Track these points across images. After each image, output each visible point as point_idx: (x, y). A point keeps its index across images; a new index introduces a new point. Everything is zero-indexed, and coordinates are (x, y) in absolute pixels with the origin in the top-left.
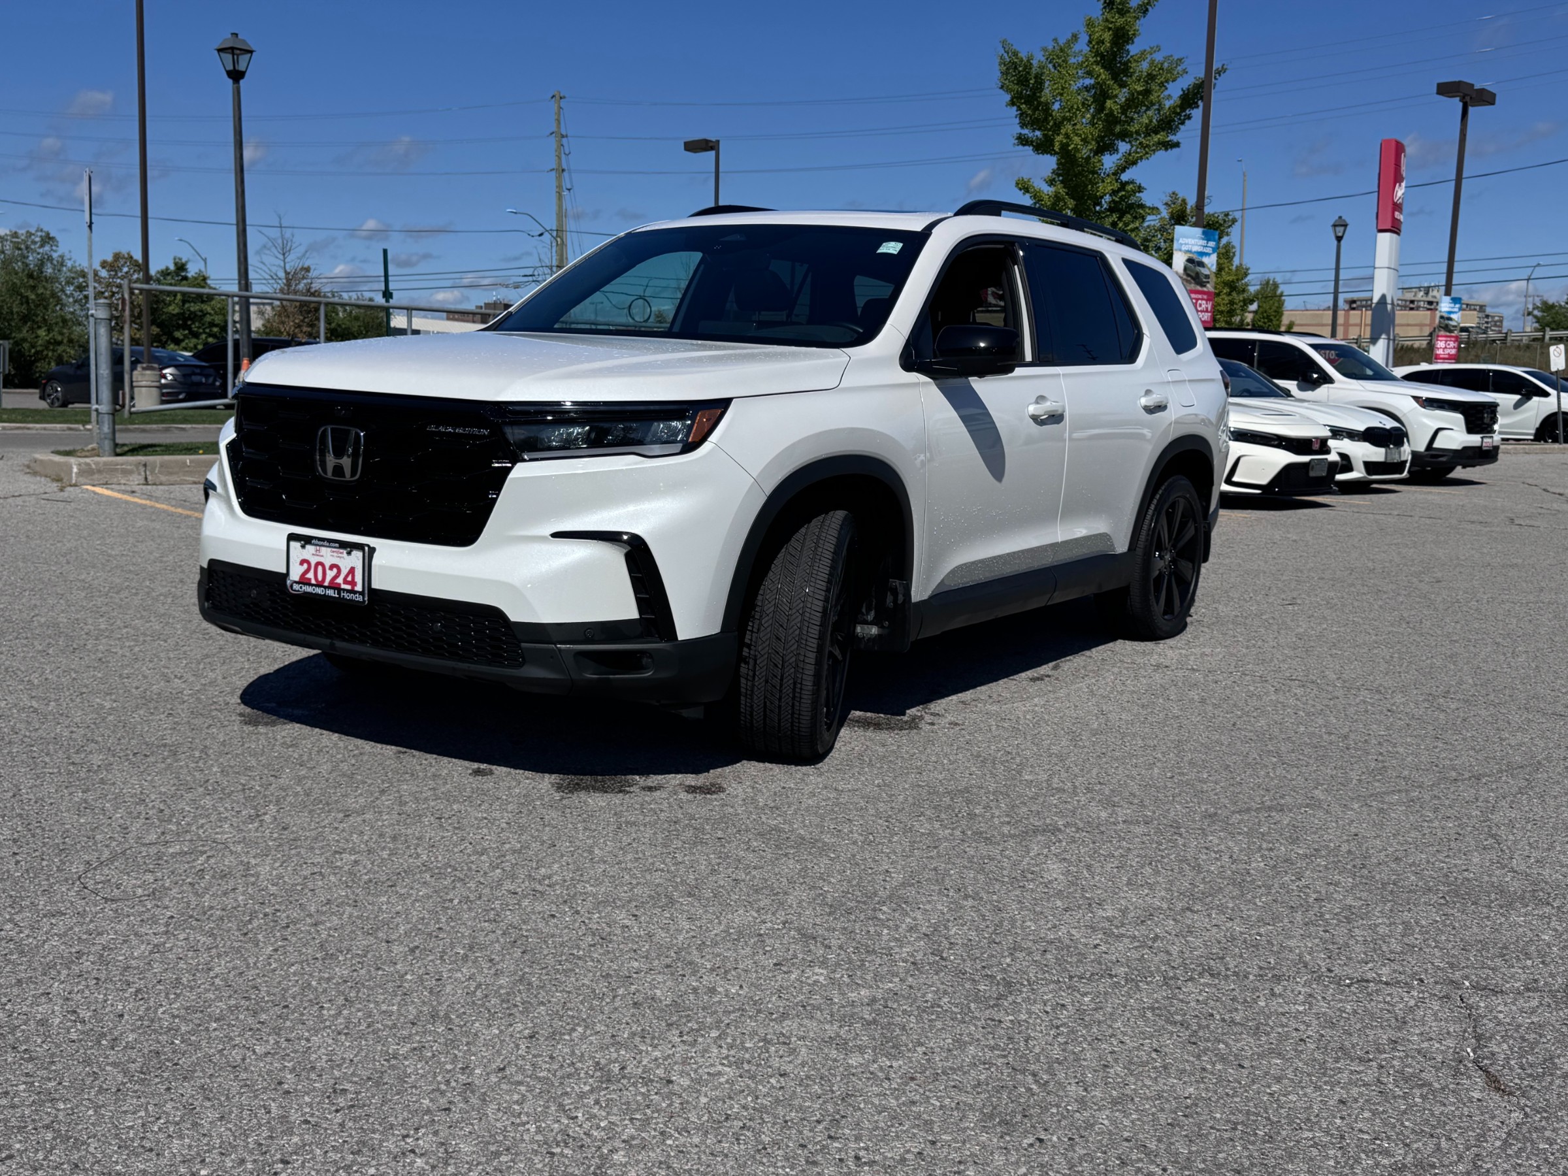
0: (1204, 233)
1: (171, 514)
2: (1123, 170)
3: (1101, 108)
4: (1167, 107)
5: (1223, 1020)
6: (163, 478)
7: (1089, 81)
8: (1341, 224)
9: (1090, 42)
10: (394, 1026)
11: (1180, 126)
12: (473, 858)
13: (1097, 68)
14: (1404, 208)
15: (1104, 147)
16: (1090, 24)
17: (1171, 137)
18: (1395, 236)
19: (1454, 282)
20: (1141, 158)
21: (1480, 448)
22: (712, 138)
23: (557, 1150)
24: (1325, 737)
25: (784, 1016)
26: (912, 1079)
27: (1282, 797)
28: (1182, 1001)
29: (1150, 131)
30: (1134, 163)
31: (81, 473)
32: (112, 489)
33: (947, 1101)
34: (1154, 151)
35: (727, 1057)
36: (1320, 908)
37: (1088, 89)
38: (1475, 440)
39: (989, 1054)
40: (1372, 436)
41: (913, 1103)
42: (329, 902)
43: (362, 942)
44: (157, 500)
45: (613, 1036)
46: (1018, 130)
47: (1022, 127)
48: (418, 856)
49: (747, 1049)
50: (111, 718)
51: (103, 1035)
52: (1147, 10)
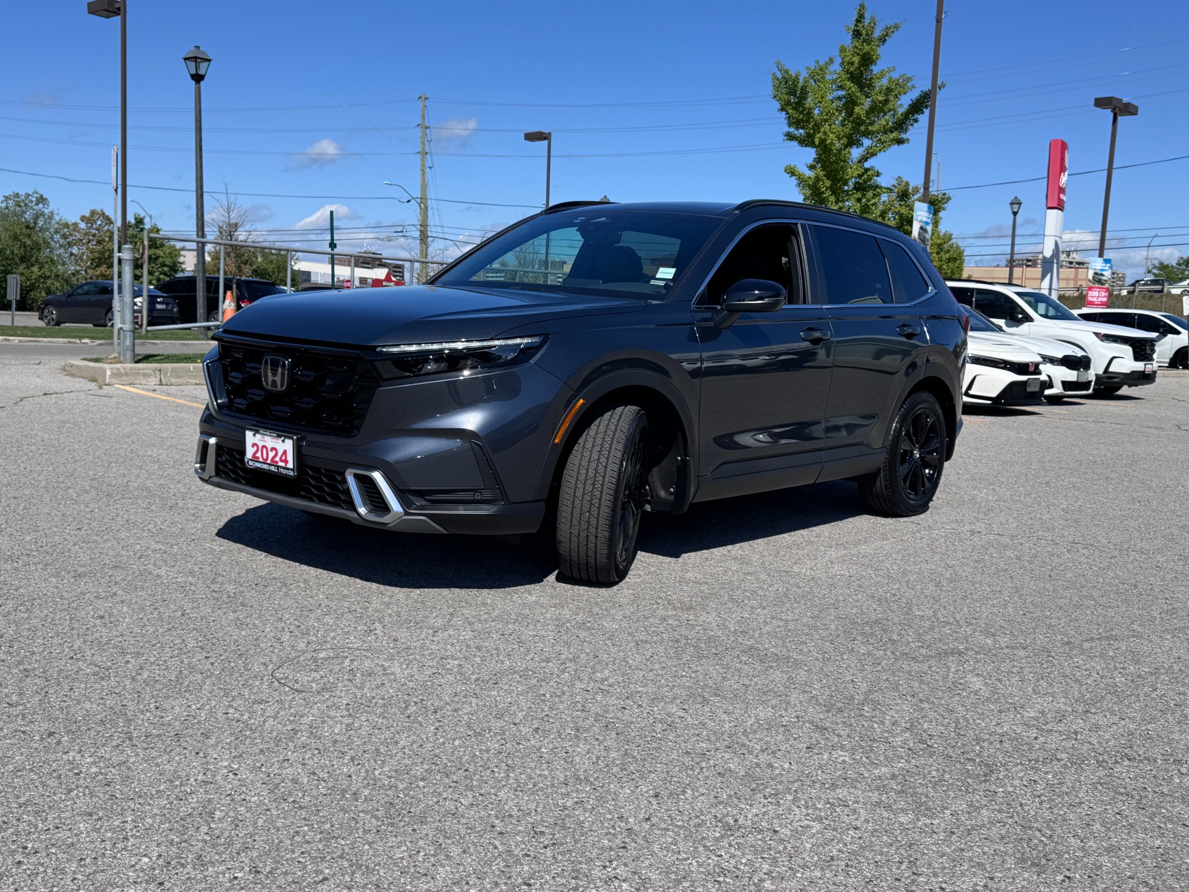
0: (929, 208)
1: (192, 407)
2: (866, 160)
3: (850, 113)
4: (900, 113)
5: (1154, 792)
6: (173, 380)
7: (842, 93)
8: (1016, 202)
9: (843, 63)
10: (553, 786)
11: (910, 127)
12: (543, 664)
13: (849, 84)
14: (1067, 191)
15: (852, 142)
16: (842, 50)
17: (902, 136)
18: (1060, 212)
19: (1106, 247)
20: (879, 151)
21: (1144, 372)
22: (547, 132)
23: (721, 879)
24: (1121, 586)
25: (834, 787)
26: (953, 833)
27: (1112, 629)
28: (1118, 778)
29: (887, 130)
30: (874, 154)
31: (113, 375)
32: (138, 388)
33: (986, 849)
34: (889, 145)
35: (808, 815)
36: (1182, 711)
37: (839, 98)
38: (1139, 366)
39: (999, 816)
40: (1068, 362)
41: (962, 850)
42: (456, 695)
43: (497, 725)
44: (175, 396)
45: (716, 797)
46: (786, 129)
47: (789, 127)
48: (503, 662)
49: (820, 809)
50: (224, 558)
51: (344, 791)
52: (885, 40)
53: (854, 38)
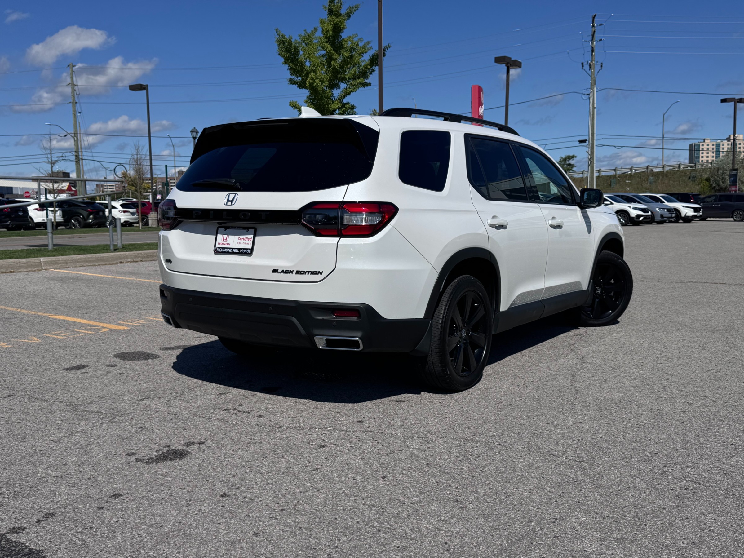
2: (344, 97)
3: (329, 65)
4: (363, 65)
7: (324, 52)
9: (323, 31)
11: (370, 75)
13: (327, 45)
15: (333, 85)
16: (322, 22)
17: (366, 81)
20: (352, 91)
22: (145, 84)
29: (355, 77)
30: (349, 94)
34: (358, 87)
37: (323, 56)
47: (291, 75)
52: (350, 16)
53: (329, 14)
